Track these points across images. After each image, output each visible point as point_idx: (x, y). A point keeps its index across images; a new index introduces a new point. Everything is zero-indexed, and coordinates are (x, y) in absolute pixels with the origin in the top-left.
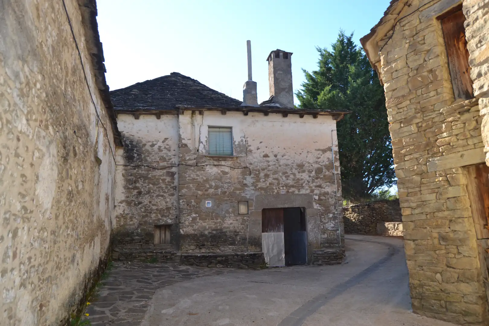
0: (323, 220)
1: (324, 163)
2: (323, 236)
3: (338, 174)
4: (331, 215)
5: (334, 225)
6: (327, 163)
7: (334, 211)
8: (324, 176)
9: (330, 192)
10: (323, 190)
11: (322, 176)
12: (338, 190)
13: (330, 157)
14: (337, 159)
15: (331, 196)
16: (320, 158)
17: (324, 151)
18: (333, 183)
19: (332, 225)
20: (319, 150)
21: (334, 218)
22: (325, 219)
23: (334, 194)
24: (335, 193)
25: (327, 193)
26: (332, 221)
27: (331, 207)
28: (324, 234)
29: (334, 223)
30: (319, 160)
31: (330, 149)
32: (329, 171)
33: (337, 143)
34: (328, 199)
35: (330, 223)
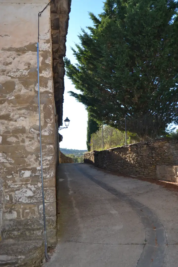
0: (9, 183)
1: (18, 74)
2: (8, 216)
3: (47, 92)
4: (27, 174)
5: (34, 192)
6: (26, 73)
7: (34, 166)
8: (18, 97)
9: (27, 128)
10: (12, 125)
11: (13, 98)
12: (46, 123)
13: (32, 62)
14: (47, 65)
15: (30, 135)
16: (10, 63)
17: (21, 51)
18: (35, 109)
19: (30, 193)
20: (10, 49)
21: (34, 179)
22: (14, 182)
23: (37, 132)
24: (40, 129)
25: (23, 130)
26: (29, 186)
27: (29, 156)
28: (10, 212)
29: (33, 189)
30: (9, 68)
31: (34, 48)
32: (27, 88)
33: (48, 36)
34: (23, 141)
35: (24, 190)
